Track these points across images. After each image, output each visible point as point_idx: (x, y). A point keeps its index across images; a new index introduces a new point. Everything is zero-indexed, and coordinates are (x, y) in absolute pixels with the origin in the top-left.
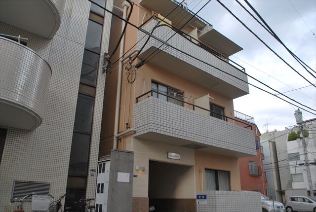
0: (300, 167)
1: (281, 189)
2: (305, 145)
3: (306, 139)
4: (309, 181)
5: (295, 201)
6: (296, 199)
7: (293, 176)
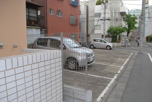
0: (101, 21)
1: (88, 34)
2: (105, 8)
3: (107, 4)
4: (104, 30)
5: (96, 41)
6: (96, 40)
7: (96, 26)
